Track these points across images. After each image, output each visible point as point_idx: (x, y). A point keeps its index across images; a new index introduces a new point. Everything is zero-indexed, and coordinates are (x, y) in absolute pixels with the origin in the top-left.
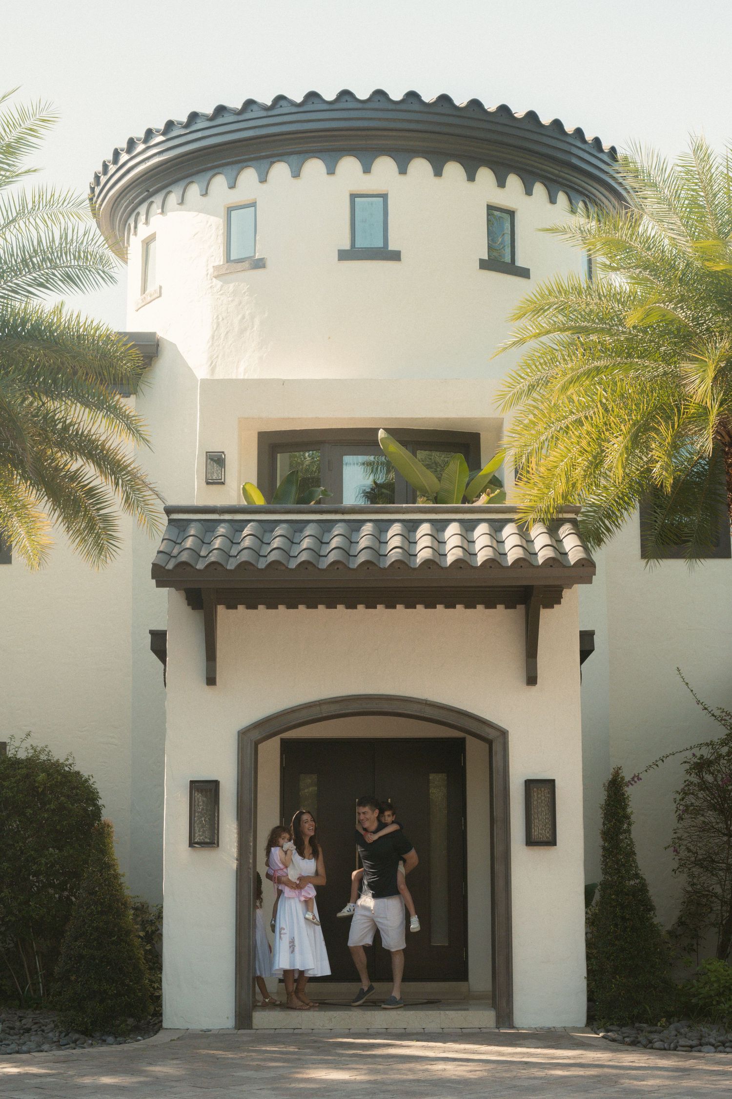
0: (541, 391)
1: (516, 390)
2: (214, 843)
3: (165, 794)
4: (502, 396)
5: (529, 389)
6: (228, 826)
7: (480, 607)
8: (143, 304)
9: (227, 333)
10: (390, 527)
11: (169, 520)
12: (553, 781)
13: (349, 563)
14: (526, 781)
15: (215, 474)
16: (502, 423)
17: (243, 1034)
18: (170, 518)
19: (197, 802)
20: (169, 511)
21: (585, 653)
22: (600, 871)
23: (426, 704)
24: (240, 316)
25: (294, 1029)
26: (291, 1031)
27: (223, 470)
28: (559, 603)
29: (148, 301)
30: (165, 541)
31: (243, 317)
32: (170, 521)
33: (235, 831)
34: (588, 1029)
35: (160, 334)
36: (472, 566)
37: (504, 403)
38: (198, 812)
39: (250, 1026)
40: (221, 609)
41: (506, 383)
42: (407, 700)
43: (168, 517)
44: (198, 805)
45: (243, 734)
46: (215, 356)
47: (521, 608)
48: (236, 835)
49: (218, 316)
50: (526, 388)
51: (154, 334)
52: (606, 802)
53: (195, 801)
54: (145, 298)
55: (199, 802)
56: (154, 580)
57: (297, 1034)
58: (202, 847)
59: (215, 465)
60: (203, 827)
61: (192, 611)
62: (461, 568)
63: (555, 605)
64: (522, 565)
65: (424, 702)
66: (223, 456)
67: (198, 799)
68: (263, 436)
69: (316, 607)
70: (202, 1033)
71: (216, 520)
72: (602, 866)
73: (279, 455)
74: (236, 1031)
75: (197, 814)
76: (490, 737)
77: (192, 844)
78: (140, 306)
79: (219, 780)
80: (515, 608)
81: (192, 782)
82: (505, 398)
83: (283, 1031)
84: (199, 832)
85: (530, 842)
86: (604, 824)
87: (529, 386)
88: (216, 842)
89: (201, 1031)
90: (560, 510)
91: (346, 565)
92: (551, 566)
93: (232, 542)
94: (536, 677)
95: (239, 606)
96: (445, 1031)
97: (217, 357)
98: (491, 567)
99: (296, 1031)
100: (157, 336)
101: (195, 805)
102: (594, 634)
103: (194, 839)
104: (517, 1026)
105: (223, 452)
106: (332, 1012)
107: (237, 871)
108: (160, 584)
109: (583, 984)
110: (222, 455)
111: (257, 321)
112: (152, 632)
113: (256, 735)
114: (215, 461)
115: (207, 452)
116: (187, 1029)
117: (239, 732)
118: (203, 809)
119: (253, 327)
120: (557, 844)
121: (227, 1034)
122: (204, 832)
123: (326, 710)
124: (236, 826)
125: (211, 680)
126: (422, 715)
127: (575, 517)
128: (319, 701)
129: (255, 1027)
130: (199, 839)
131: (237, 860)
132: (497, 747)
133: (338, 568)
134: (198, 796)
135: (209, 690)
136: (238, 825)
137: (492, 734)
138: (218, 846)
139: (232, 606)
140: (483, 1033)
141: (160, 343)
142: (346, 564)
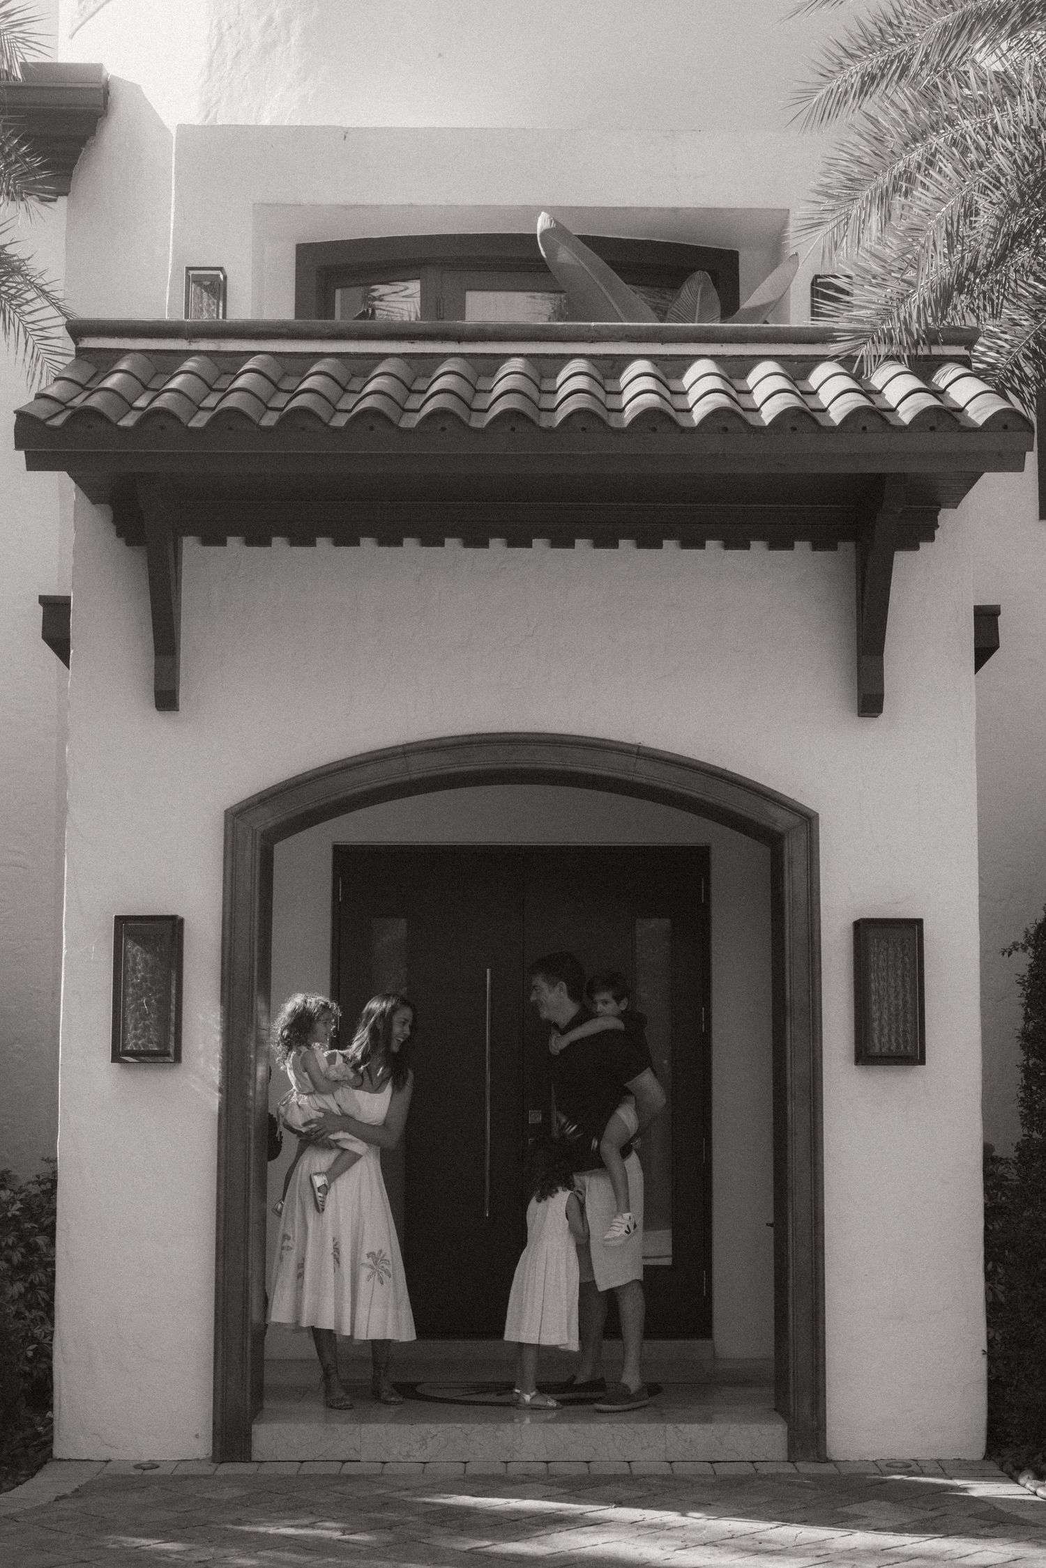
0: (889, 92)
1: (834, 84)
2: (168, 1055)
3: (64, 946)
4: (806, 95)
5: (863, 84)
6: (201, 1017)
7: (758, 546)
8: (83, 19)
9: (238, 53)
10: (563, 367)
11: (78, 350)
12: (919, 922)
13: (469, 419)
14: (857, 925)
15: (205, 312)
16: (785, 225)
17: (227, 1478)
18: (80, 346)
19: (131, 964)
20: (78, 330)
21: (985, 648)
22: (1017, 1119)
23: (638, 754)
24: (264, 19)
25: (344, 1462)
26: (334, 1469)
27: (221, 304)
28: (931, 538)
29: (92, 9)
30: (61, 382)
31: (270, 20)
32: (80, 352)
33: (218, 1028)
34: (992, 1467)
35: (112, 70)
36: (753, 427)
37: (807, 111)
38: (134, 986)
39: (245, 1456)
40: (190, 546)
41: (814, 66)
42: (595, 746)
43: (76, 343)
44: (134, 971)
45: (236, 816)
46: (214, 100)
47: (847, 549)
48: (218, 1038)
49: (220, 21)
50: (856, 80)
51: (99, 68)
52: (1031, 970)
53: (126, 962)
54: (85, 7)
55: (135, 964)
56: (22, 453)
57: (350, 1478)
58: (141, 1062)
59: (205, 294)
60: (143, 1018)
61: (127, 548)
62: (725, 429)
63: (921, 544)
64: (865, 424)
65: (635, 750)
66: (222, 277)
67: (134, 957)
68: (305, 252)
69: (399, 543)
70: (139, 1472)
71: (180, 351)
72: (1021, 1109)
73: (338, 292)
74: (215, 1465)
75: (131, 990)
76: (779, 828)
77: (118, 1055)
78: (76, 26)
79: (181, 914)
80: (835, 548)
81: (119, 919)
82: (809, 98)
83: (321, 1469)
84: (136, 1029)
85: (865, 1056)
86: (1027, 1018)
87: (863, 77)
88: (172, 1050)
89: (137, 1467)
90: (932, 338)
91: (461, 421)
92: (932, 429)
93: (210, 387)
94: (882, 695)
95: (230, 540)
96: (677, 1472)
97: (218, 101)
98: (794, 429)
99: (349, 1469)
100: (104, 74)
101: (126, 972)
102: (999, 614)
103: (124, 1045)
104: (834, 1458)
105: (221, 269)
106: (427, 1426)
107: (220, 1116)
108: (35, 463)
109: (979, 1368)
110: (218, 276)
111: (297, 28)
112: (45, 601)
113: (267, 819)
114: (206, 288)
115: (189, 269)
116: (107, 1462)
117: (226, 812)
118: (144, 978)
119: (288, 40)
120: (927, 1060)
121: (193, 1476)
122: (146, 1028)
123: (420, 767)
124: (219, 1018)
125: (166, 699)
126: (630, 778)
127: (967, 353)
128: (403, 746)
129: (256, 1456)
130: (136, 1044)
131: (220, 1091)
132: (793, 849)
133: (443, 429)
134: (133, 948)
135: (161, 723)
136: (223, 1015)
137: (781, 820)
138: (178, 1059)
139: (214, 538)
140: (764, 1478)
141: (111, 88)
142: (465, 419)
